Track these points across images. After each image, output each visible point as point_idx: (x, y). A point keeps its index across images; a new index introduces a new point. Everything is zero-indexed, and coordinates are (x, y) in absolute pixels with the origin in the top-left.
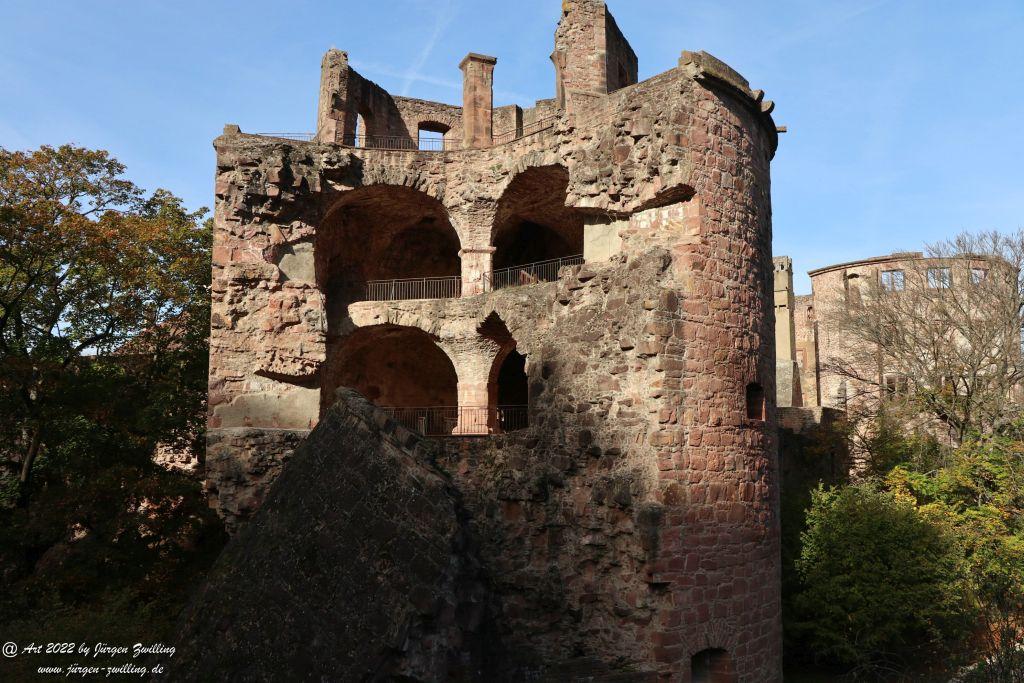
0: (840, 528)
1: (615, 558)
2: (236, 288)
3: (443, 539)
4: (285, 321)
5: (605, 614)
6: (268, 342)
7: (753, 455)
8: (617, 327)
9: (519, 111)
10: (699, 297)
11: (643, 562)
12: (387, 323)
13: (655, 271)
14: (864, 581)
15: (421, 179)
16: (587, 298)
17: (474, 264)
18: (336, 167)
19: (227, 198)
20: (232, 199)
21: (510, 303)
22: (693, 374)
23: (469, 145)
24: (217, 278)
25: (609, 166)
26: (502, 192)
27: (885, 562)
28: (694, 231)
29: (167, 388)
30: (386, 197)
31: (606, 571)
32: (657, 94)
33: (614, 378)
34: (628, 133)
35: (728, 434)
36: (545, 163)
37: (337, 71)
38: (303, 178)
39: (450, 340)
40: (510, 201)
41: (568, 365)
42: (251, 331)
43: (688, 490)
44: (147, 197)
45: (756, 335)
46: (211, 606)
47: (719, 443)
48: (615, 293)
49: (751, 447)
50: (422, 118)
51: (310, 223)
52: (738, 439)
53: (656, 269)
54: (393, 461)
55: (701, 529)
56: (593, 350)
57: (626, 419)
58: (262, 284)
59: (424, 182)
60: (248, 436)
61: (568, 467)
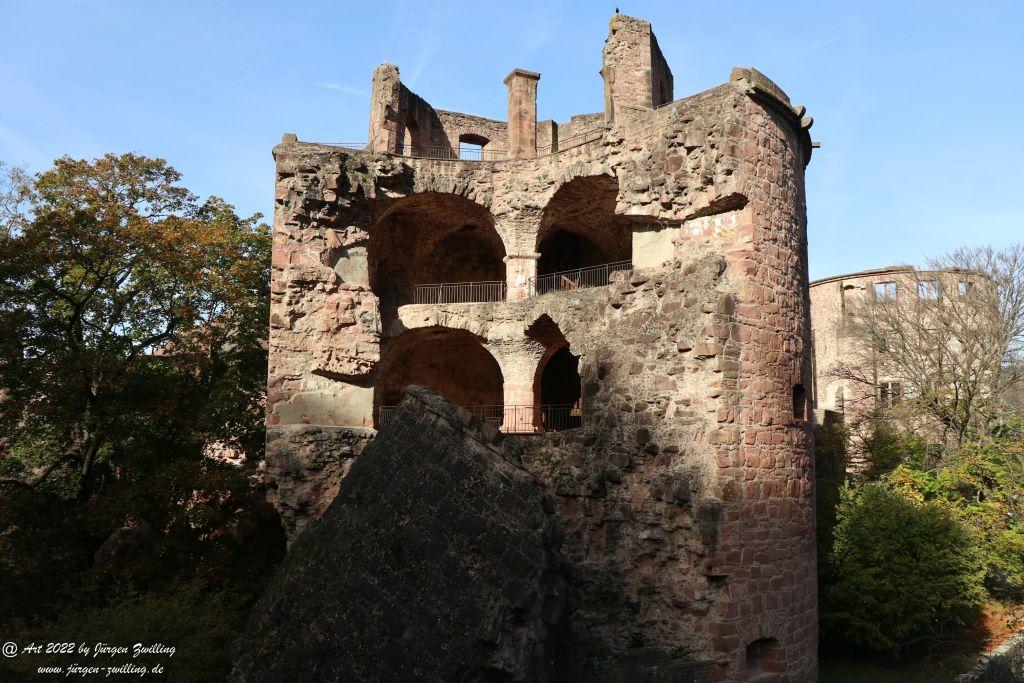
0: (868, 523)
1: (673, 551)
2: (294, 290)
3: (535, 534)
4: (341, 322)
5: (663, 606)
6: (325, 342)
7: (799, 453)
8: (675, 329)
9: (555, 126)
10: (752, 302)
11: (702, 556)
12: (437, 326)
13: (712, 276)
14: (895, 572)
15: (470, 188)
16: (640, 301)
17: (520, 270)
18: (389, 175)
19: (287, 203)
20: (292, 204)
21: (562, 307)
22: (748, 374)
23: (514, 156)
24: (277, 280)
25: (662, 176)
26: (548, 200)
27: (914, 556)
28: (747, 238)
29: (228, 386)
30: (433, 205)
31: (663, 564)
32: (709, 107)
33: (671, 378)
34: (680, 145)
35: (778, 433)
36: (592, 173)
37: (390, 84)
38: (359, 185)
39: (497, 342)
40: (556, 209)
41: (625, 366)
42: (309, 332)
43: (744, 485)
44: (200, 203)
45: (799, 338)
46: (291, 597)
47: (770, 441)
48: (670, 297)
49: (797, 446)
50: (463, 131)
51: (363, 228)
52: (787, 438)
53: (713, 275)
54: (478, 457)
55: (755, 524)
56: (650, 352)
57: (684, 418)
58: (319, 286)
59: (472, 190)
60: (307, 433)
61: (627, 464)
